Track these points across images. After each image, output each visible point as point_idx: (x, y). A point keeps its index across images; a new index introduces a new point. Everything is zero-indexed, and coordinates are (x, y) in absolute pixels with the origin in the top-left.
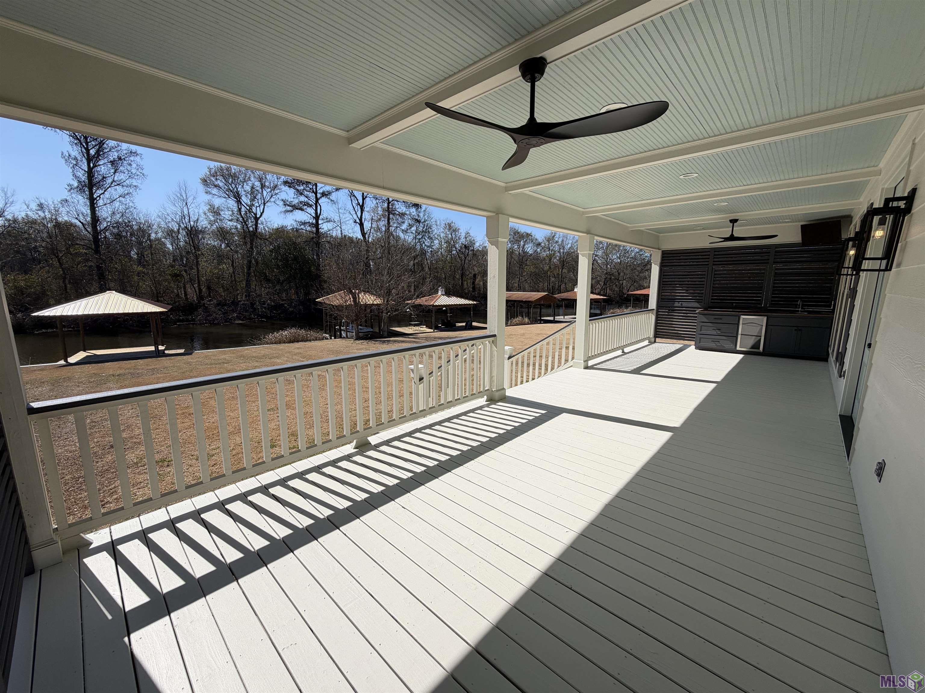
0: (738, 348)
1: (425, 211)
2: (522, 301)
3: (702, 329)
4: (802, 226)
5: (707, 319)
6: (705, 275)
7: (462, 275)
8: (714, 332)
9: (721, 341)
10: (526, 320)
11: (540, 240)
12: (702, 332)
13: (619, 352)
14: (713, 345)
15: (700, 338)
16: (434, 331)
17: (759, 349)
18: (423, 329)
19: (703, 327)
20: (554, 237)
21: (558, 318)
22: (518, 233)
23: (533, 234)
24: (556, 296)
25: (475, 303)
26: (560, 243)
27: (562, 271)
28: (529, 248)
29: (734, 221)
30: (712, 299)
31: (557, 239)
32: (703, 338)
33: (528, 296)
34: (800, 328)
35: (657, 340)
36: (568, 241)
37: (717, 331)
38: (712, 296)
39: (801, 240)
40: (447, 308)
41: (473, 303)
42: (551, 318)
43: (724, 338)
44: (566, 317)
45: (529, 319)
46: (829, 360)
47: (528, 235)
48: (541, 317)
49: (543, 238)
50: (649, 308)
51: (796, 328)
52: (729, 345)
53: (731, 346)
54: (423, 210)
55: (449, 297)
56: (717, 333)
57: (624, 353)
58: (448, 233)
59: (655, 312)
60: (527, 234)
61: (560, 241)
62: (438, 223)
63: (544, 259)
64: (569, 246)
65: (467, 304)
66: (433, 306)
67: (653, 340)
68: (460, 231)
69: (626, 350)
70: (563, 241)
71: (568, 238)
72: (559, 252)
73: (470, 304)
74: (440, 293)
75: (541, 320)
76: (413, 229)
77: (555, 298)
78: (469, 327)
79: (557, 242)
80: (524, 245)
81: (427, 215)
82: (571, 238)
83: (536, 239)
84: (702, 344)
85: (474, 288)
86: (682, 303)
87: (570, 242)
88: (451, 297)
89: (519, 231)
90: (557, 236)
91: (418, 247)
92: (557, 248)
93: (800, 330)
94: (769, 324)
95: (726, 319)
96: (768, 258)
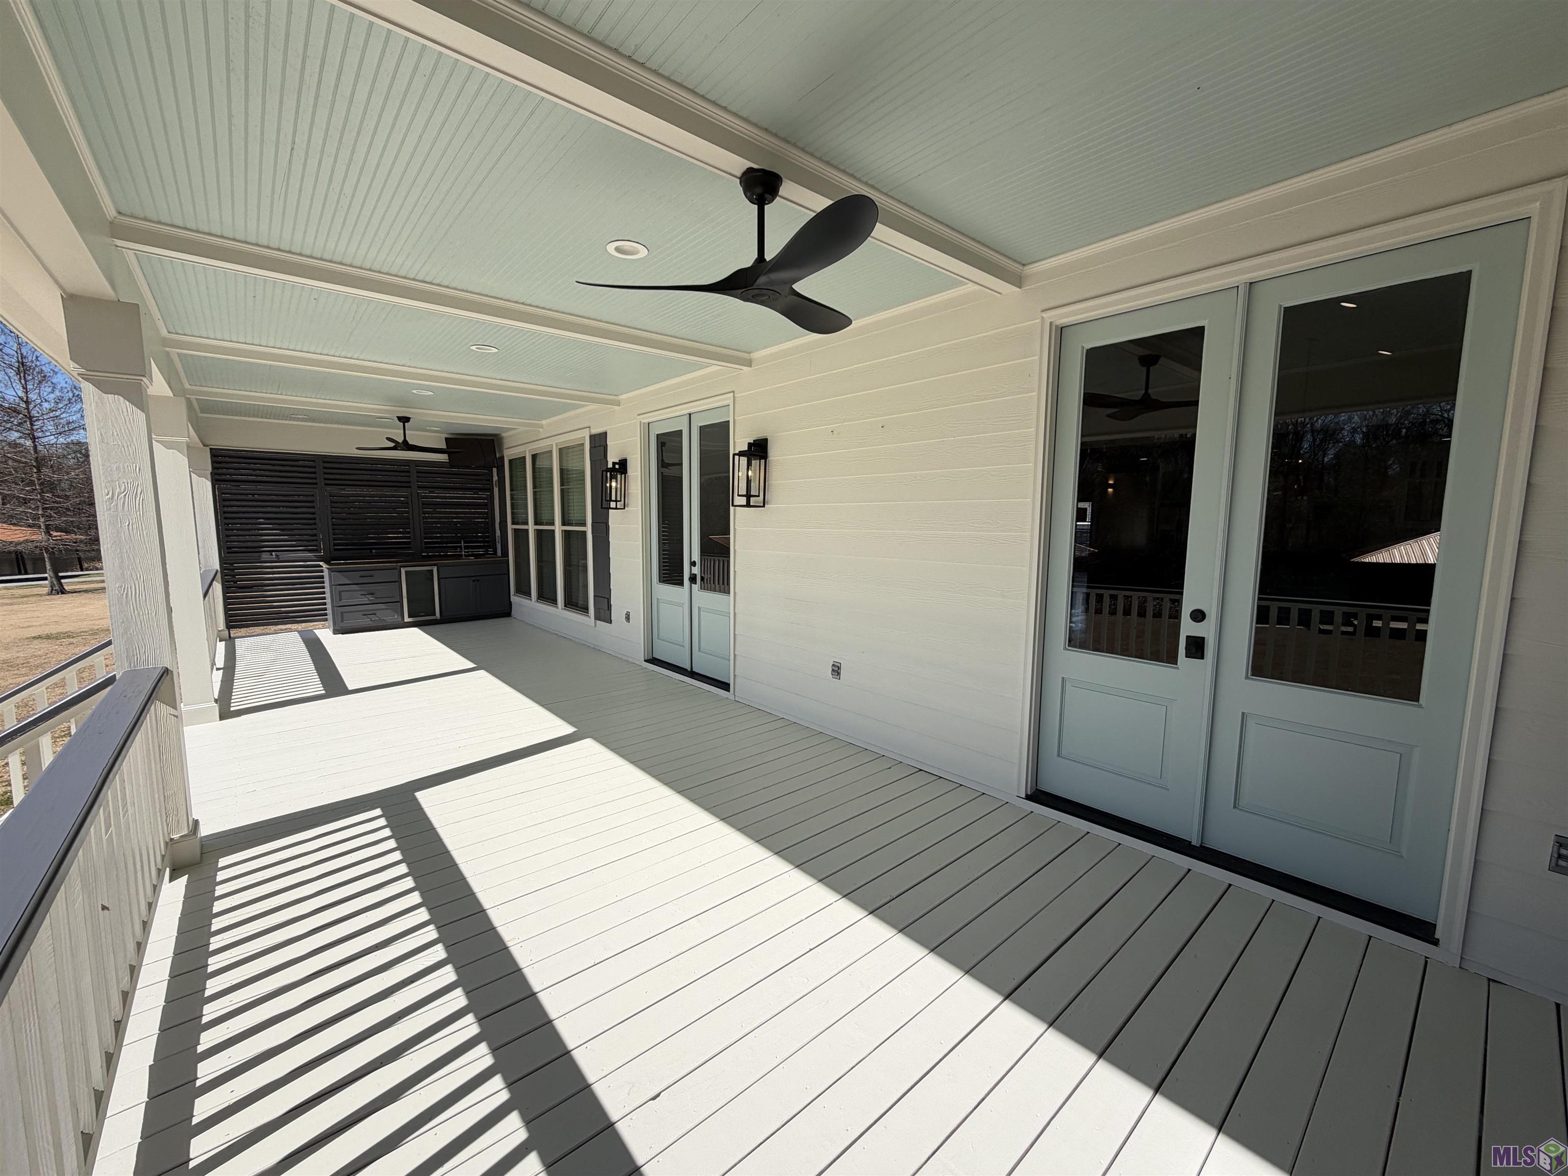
0: (407, 619)
3: (343, 598)
5: (348, 578)
8: (365, 600)
9: (378, 613)
12: (343, 603)
14: (366, 621)
15: (342, 613)
17: (435, 615)
19: (343, 593)
29: (404, 420)
30: (335, 545)
32: (345, 612)
34: (477, 578)
37: (368, 596)
38: (334, 539)
39: (448, 459)
43: (382, 606)
46: (514, 610)
51: (474, 578)
52: (391, 618)
53: (395, 618)
56: (369, 600)
59: (219, 575)
67: (226, 633)
84: (348, 624)
86: (279, 553)
93: (478, 580)
94: (440, 577)
95: (379, 576)
96: (408, 480)
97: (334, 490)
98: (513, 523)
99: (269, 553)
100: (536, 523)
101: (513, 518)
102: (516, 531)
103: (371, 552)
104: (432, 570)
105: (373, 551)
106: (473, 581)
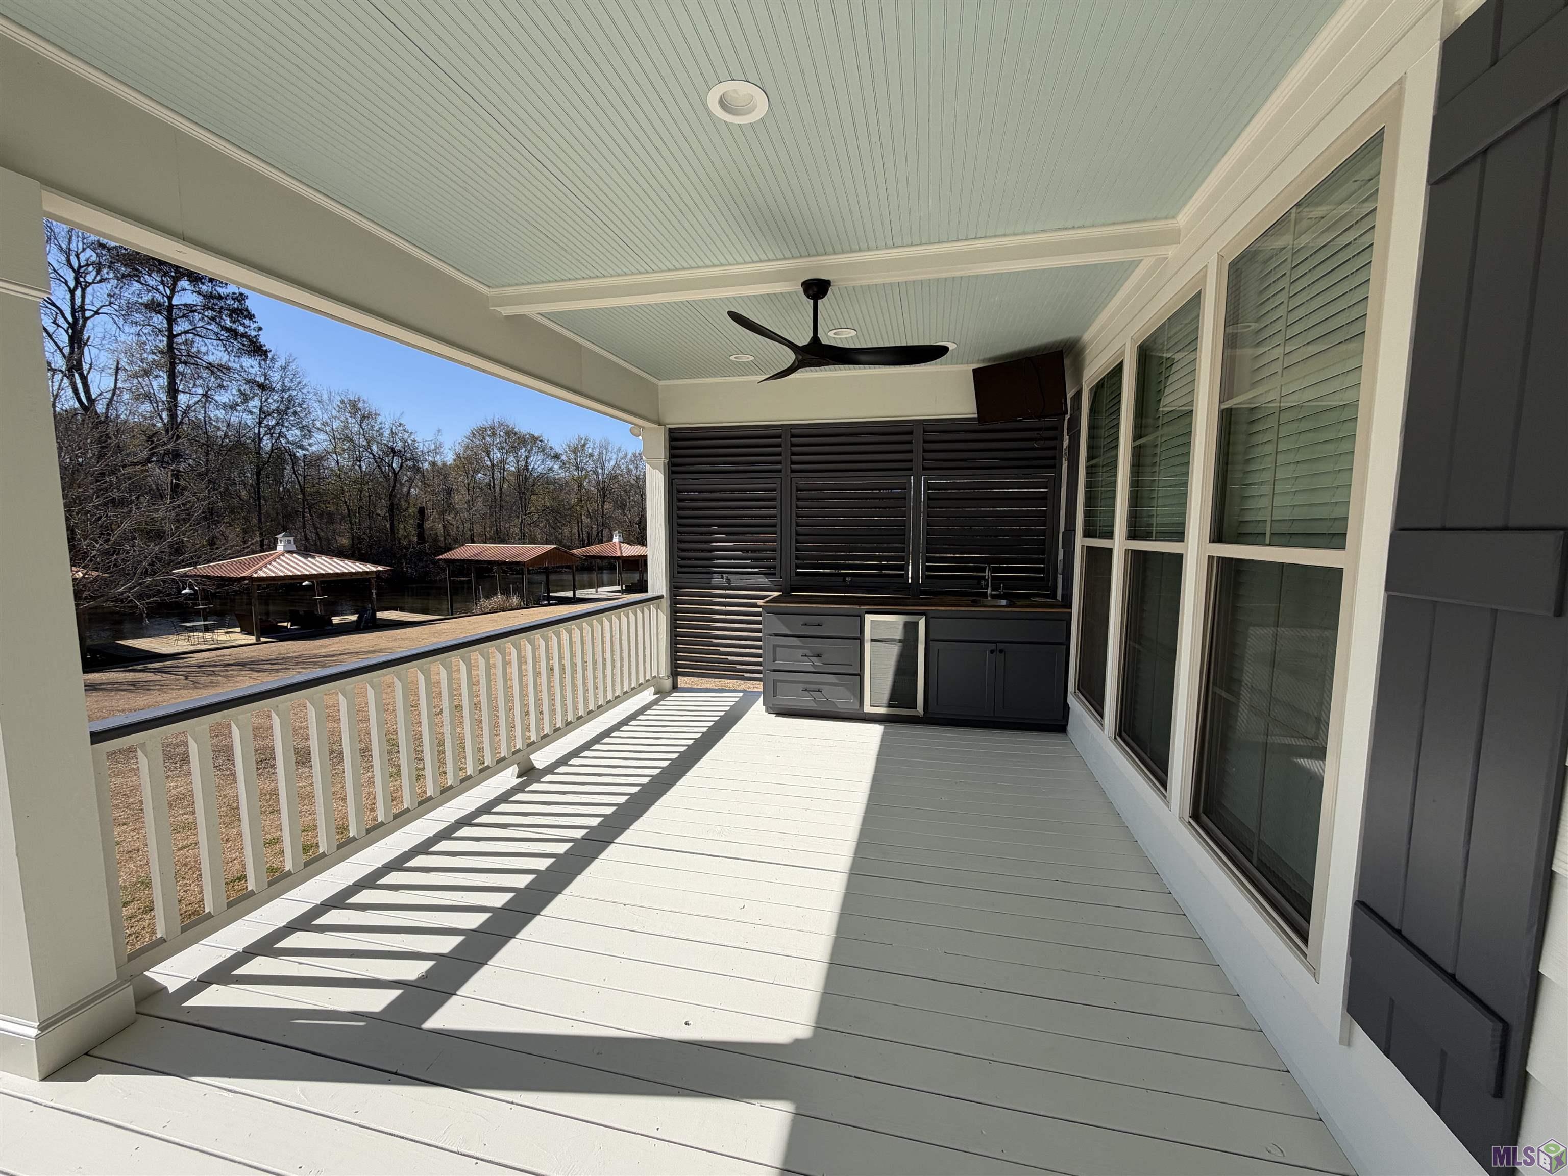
0: (867, 709)
1: (284, 368)
2: (504, 563)
3: (778, 656)
4: (975, 371)
5: (787, 626)
6: (774, 499)
7: (393, 509)
8: (807, 665)
9: (825, 689)
10: (515, 600)
11: (558, 449)
12: (779, 664)
13: (508, 778)
14: (806, 702)
15: (776, 682)
16: (258, 639)
17: (915, 701)
18: (233, 636)
19: (779, 650)
20: (584, 445)
21: (580, 593)
22: (515, 434)
23: (545, 438)
24: (574, 551)
25: (380, 568)
26: (596, 457)
27: (602, 507)
28: (538, 464)
30: (798, 566)
31: (590, 451)
32: (782, 681)
33: (515, 552)
34: (1001, 646)
35: (682, 681)
36: (609, 454)
37: (812, 659)
39: (975, 410)
40: (313, 582)
41: (374, 569)
42: (569, 594)
43: (832, 679)
44: (600, 590)
45: (522, 597)
46: (1069, 728)
47: (535, 439)
48: (548, 593)
49: (564, 446)
50: (651, 593)
51: (993, 646)
52: (843, 701)
54: (277, 365)
55: (306, 556)
56: (813, 666)
57: (529, 773)
58: (350, 420)
59: (665, 603)
60: (533, 437)
61: (596, 453)
62: (325, 397)
63: (567, 482)
64: (613, 463)
65: (358, 573)
66: (250, 578)
67: (668, 683)
68: (379, 419)
69: (540, 759)
70: (600, 453)
71: (610, 449)
72: (596, 473)
73: (367, 573)
74: (280, 548)
75: (549, 598)
76: (251, 404)
77: (573, 555)
78: (368, 624)
79: (591, 455)
80: (527, 458)
81: (291, 377)
82: (615, 450)
83: (551, 448)
85: (421, 536)
86: (730, 576)
87: (614, 456)
88: (313, 557)
89: (516, 430)
90: (590, 444)
91: (267, 444)
92: (590, 466)
93: (1001, 651)
94: (932, 637)
95: (832, 626)
96: (909, 458)
97: (803, 480)
98: (1087, 534)
99: (719, 576)
100: (1133, 534)
101: (1087, 523)
102: (1091, 552)
103: (844, 580)
104: (917, 624)
105: (847, 579)
106: (992, 652)
